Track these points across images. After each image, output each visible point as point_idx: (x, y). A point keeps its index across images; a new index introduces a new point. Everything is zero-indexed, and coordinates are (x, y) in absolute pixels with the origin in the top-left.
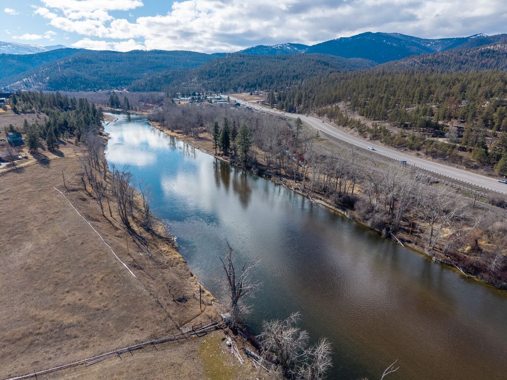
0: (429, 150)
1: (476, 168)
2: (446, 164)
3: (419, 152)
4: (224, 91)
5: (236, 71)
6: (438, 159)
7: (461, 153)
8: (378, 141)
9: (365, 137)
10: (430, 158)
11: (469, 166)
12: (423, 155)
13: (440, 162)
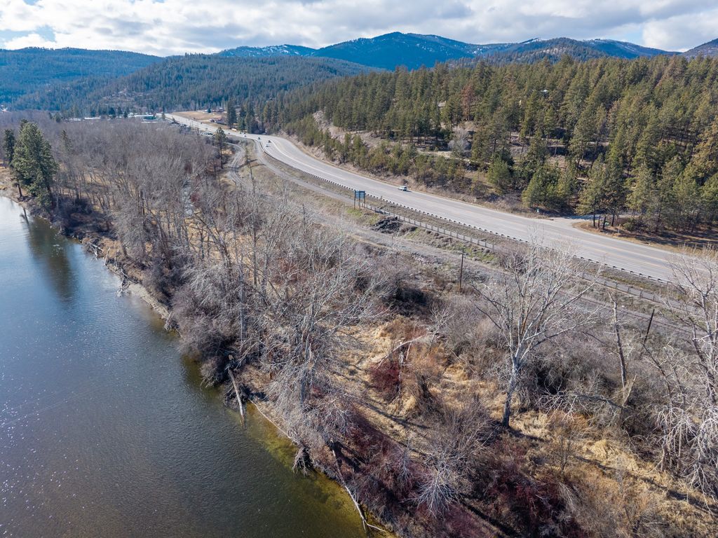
0: (421, 173)
1: (493, 198)
2: (446, 196)
3: (407, 178)
4: (168, 107)
5: (192, 79)
6: (434, 188)
7: (469, 174)
8: (350, 166)
9: (333, 160)
10: (423, 187)
11: (483, 196)
12: (413, 181)
13: (437, 193)
